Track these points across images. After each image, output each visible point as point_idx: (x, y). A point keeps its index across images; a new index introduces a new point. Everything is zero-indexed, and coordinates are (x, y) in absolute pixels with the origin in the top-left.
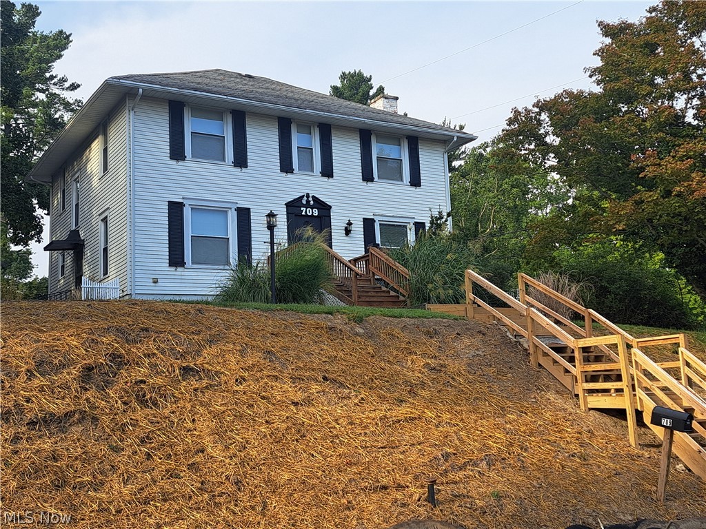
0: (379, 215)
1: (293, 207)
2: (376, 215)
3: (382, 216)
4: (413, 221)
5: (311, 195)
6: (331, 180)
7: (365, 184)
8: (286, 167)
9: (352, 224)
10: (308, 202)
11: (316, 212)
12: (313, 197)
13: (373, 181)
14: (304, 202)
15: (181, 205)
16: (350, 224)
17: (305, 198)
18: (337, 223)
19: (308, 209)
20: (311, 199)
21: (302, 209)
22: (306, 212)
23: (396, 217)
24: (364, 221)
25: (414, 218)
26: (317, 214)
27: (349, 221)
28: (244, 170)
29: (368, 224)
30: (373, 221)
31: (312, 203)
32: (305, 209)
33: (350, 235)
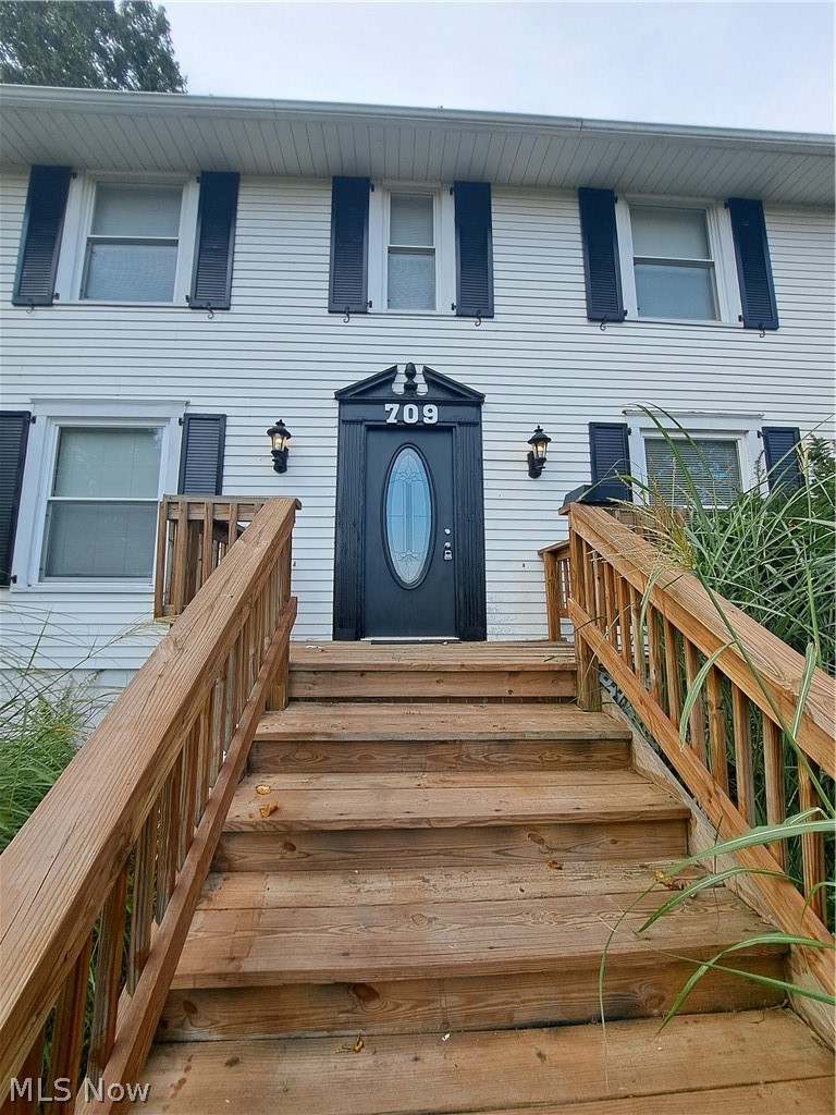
0: (641, 414)
1: (361, 402)
2: (634, 414)
4: (758, 426)
5: (419, 370)
6: (486, 324)
7: (595, 328)
8: (348, 295)
9: (546, 440)
10: (410, 387)
11: (432, 414)
12: (427, 371)
13: (621, 320)
14: (398, 388)
16: (540, 439)
17: (402, 379)
18: (502, 444)
19: (407, 408)
20: (419, 379)
21: (388, 407)
22: (400, 415)
23: (701, 415)
24: (592, 434)
25: (759, 417)
26: (434, 421)
27: (539, 431)
28: (219, 316)
29: (608, 441)
30: (623, 430)
31: (423, 389)
32: (396, 407)
33: (544, 475)
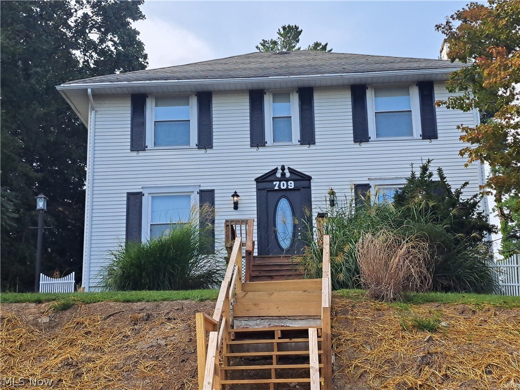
0: (375, 179)
1: (264, 182)
2: (373, 180)
3: (380, 179)
5: (286, 167)
6: (312, 147)
7: (357, 145)
8: (257, 140)
10: (283, 174)
11: (292, 185)
12: (289, 168)
13: (368, 141)
14: (279, 175)
15: (140, 195)
16: (331, 193)
17: (280, 171)
18: (319, 195)
19: (282, 183)
20: (287, 171)
21: (275, 183)
22: (279, 186)
24: (355, 188)
26: (292, 187)
28: (209, 151)
29: (361, 191)
30: (367, 186)
31: (288, 175)
32: (278, 183)
